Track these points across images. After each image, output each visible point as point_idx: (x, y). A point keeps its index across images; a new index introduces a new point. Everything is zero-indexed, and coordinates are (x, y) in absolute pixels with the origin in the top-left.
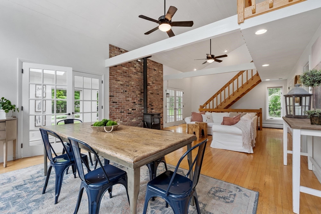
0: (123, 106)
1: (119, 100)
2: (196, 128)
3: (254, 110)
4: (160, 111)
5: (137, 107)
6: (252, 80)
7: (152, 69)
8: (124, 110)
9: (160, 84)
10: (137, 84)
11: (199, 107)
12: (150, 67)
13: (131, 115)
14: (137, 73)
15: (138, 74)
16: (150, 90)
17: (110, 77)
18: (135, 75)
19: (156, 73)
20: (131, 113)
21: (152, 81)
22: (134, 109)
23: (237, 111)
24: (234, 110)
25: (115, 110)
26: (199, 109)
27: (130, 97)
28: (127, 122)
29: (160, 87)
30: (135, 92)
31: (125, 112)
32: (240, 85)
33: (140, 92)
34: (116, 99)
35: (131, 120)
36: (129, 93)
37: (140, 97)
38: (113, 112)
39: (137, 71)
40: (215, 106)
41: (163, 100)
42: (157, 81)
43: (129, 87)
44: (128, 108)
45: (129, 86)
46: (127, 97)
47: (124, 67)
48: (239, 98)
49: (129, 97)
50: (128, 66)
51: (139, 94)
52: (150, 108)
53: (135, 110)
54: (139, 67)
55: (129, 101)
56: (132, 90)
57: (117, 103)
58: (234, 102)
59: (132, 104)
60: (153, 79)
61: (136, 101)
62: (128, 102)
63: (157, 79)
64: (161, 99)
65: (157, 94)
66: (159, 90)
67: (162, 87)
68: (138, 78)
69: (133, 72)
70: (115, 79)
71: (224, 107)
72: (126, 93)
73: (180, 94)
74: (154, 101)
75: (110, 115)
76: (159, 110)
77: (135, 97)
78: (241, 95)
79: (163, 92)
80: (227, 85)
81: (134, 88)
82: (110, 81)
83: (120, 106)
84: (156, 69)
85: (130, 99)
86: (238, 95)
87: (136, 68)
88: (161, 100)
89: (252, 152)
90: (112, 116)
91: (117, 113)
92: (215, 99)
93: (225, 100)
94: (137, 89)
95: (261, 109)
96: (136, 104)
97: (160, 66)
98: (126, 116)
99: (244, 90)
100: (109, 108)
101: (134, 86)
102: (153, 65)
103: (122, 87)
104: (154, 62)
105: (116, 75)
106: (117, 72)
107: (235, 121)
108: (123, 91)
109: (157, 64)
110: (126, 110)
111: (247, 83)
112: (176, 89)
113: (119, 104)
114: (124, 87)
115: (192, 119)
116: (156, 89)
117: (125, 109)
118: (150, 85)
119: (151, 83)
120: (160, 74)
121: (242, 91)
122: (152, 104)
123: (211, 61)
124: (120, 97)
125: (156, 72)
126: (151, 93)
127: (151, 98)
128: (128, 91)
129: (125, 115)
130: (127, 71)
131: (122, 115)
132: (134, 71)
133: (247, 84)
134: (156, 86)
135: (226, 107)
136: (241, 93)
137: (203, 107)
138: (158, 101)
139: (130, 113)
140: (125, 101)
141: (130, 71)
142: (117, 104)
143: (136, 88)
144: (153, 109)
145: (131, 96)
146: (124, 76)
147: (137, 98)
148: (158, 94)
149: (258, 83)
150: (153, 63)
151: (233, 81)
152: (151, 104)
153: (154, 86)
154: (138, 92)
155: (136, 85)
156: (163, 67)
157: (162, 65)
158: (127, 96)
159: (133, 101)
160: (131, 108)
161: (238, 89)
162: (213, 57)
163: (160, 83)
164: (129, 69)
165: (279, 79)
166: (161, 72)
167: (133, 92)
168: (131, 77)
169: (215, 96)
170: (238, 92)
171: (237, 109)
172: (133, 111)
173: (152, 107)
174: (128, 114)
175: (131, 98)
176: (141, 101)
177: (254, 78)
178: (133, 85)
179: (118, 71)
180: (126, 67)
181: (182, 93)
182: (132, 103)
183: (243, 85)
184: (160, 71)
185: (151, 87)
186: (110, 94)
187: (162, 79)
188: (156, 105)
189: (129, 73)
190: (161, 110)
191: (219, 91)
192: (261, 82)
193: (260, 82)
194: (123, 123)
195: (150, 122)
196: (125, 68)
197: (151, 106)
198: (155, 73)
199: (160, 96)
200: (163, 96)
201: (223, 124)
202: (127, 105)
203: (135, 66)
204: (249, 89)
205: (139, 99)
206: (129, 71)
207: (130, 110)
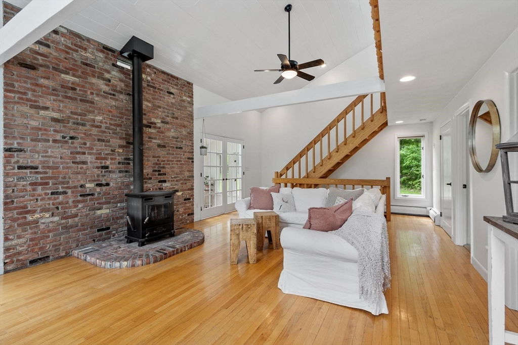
0: (61, 176)
1: (43, 162)
2: (247, 231)
3: (376, 180)
4: (184, 185)
5: (115, 179)
6: (372, 121)
7: (162, 90)
8: (68, 188)
9: (184, 126)
10: (113, 122)
11: (274, 176)
12: (157, 86)
13: (91, 200)
14: (114, 95)
15: (116, 97)
16: (155, 139)
17: (5, 96)
18: (106, 98)
19: (173, 101)
20: (92, 195)
21: (163, 118)
22: (104, 182)
23: (345, 183)
24: (338, 180)
25: (29, 188)
26: (273, 179)
27: (90, 154)
28: (76, 219)
29: (184, 133)
30: (109, 142)
31: (69, 191)
32: (350, 132)
33: (123, 143)
34: (32, 157)
35: (92, 213)
36: (85, 144)
37: (124, 153)
38: (22, 194)
39: (114, 90)
40: (303, 174)
41: (193, 162)
42: (177, 118)
43: (85, 128)
44: (82, 183)
45: (84, 125)
46: (78, 153)
47: (68, 74)
48: (347, 157)
49: (84, 153)
50: (80, 73)
51: (120, 146)
52: (157, 178)
53: (108, 185)
54: (121, 80)
55: (84, 163)
56: (95, 135)
57: (36, 168)
58: (338, 164)
59: (97, 171)
60: (164, 114)
61: (111, 163)
62: (80, 166)
63: (176, 115)
64: (189, 158)
65: (177, 148)
66: (182, 138)
67: (191, 134)
68: (117, 108)
69: (100, 90)
70: (29, 103)
71: (320, 175)
72: (72, 143)
73: (235, 148)
74: (169, 164)
75: (5, 204)
76: (182, 184)
77: (107, 154)
78: (351, 152)
79: (193, 144)
80: (326, 132)
81: (105, 132)
82: (5, 108)
83: (50, 178)
84: (172, 90)
85: (89, 158)
86: (345, 151)
87: (109, 81)
88: (187, 161)
89: (385, 310)
90: (15, 205)
91: (39, 195)
92: (303, 159)
93: (322, 161)
94: (113, 133)
95: (388, 179)
96: (110, 172)
97: (184, 85)
98: (73, 202)
99: (357, 142)
100: (2, 183)
101: (104, 125)
102: (165, 81)
103: (58, 126)
104: (168, 75)
105: (34, 91)
106: (37, 85)
107: (339, 217)
108: (64, 137)
109: (176, 81)
110: (75, 187)
111: (363, 127)
112: (225, 138)
113: (46, 173)
114: (64, 127)
115: (250, 204)
116: (173, 137)
117: (71, 184)
118: (155, 128)
119: (159, 121)
120: (186, 104)
121: (353, 143)
122: (163, 171)
123: (290, 75)
124: (50, 154)
125: (174, 98)
126: (159, 146)
127: (159, 157)
128: (82, 138)
129: (71, 201)
130: (78, 85)
131: (58, 201)
132: (105, 88)
133: (363, 129)
134: (172, 130)
135: (324, 174)
136: (351, 147)
137: (281, 175)
138: (179, 163)
139: (89, 195)
140: (72, 165)
141: (87, 86)
142: (36, 173)
143: (111, 132)
144: (165, 181)
145: (94, 151)
146: (66, 97)
147: (113, 157)
148: (181, 148)
149: (381, 129)
150: (166, 76)
151: (336, 123)
152: (159, 171)
153: (169, 130)
154: (116, 142)
155: (111, 124)
156: (192, 88)
157: (190, 85)
158: (79, 150)
159: (101, 163)
160: (95, 181)
161: (346, 139)
162: (293, 66)
163: (186, 123)
164: (86, 83)
165: (421, 120)
166: (189, 99)
167: (99, 140)
168: (92, 103)
169: (303, 154)
170: (345, 144)
171: (344, 180)
172: (98, 189)
173: (162, 178)
174: (80, 198)
175: (94, 157)
176: (129, 164)
177: (375, 118)
178: (101, 122)
179: (42, 81)
180: (74, 75)
181: (240, 146)
182: (98, 168)
183: (355, 132)
184: (184, 98)
185: (158, 132)
186: (6, 144)
187: (191, 117)
188: (173, 171)
189: (86, 92)
190: (188, 184)
191: (311, 143)
192: (387, 127)
193: (384, 127)
194: (63, 221)
195: (141, 217)
196: (69, 78)
197: (159, 175)
198: (171, 99)
199: (185, 152)
200: (193, 152)
201: (309, 226)
202: (79, 173)
203: (107, 76)
204: (365, 140)
205: (119, 159)
206: (83, 87)
207: (88, 185)
